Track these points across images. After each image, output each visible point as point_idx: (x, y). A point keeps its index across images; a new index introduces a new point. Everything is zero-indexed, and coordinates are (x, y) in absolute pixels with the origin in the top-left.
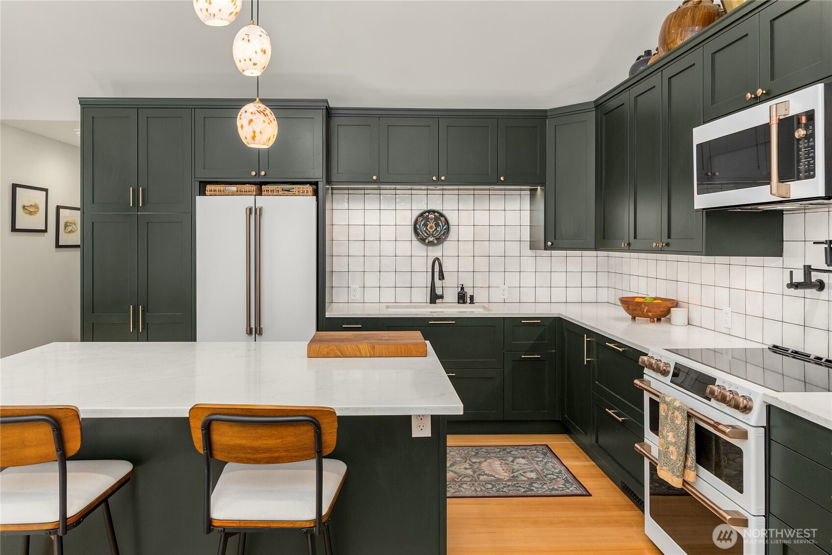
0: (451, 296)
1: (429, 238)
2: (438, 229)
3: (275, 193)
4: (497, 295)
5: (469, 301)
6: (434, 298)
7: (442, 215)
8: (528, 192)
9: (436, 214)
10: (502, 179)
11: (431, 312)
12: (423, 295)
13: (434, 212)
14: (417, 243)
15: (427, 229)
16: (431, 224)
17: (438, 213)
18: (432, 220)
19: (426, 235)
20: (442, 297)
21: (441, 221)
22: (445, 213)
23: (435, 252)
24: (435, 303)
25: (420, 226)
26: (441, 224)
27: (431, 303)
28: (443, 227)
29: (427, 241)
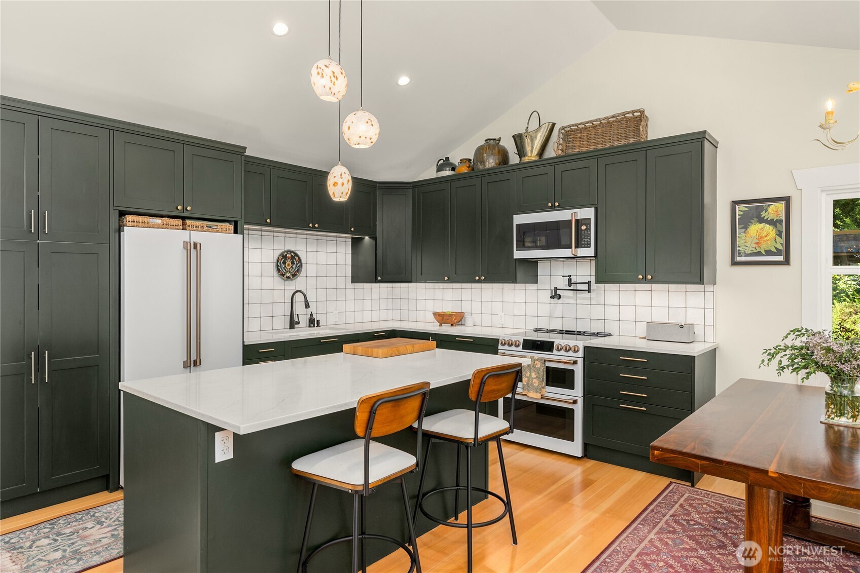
0: (304, 321)
1: (287, 274)
2: (293, 267)
3: (199, 229)
4: (332, 320)
5: (316, 325)
6: (293, 324)
7: (297, 255)
8: (350, 240)
9: (292, 254)
10: (352, 229)
11: (290, 336)
12: (281, 323)
13: (291, 252)
14: (277, 279)
15: (285, 267)
16: (289, 262)
17: (294, 253)
18: (289, 258)
19: (284, 271)
20: (298, 323)
21: (296, 260)
22: (298, 253)
23: (292, 286)
24: (294, 328)
25: (280, 264)
26: (295, 262)
27: (290, 328)
28: (297, 265)
29: (285, 276)
